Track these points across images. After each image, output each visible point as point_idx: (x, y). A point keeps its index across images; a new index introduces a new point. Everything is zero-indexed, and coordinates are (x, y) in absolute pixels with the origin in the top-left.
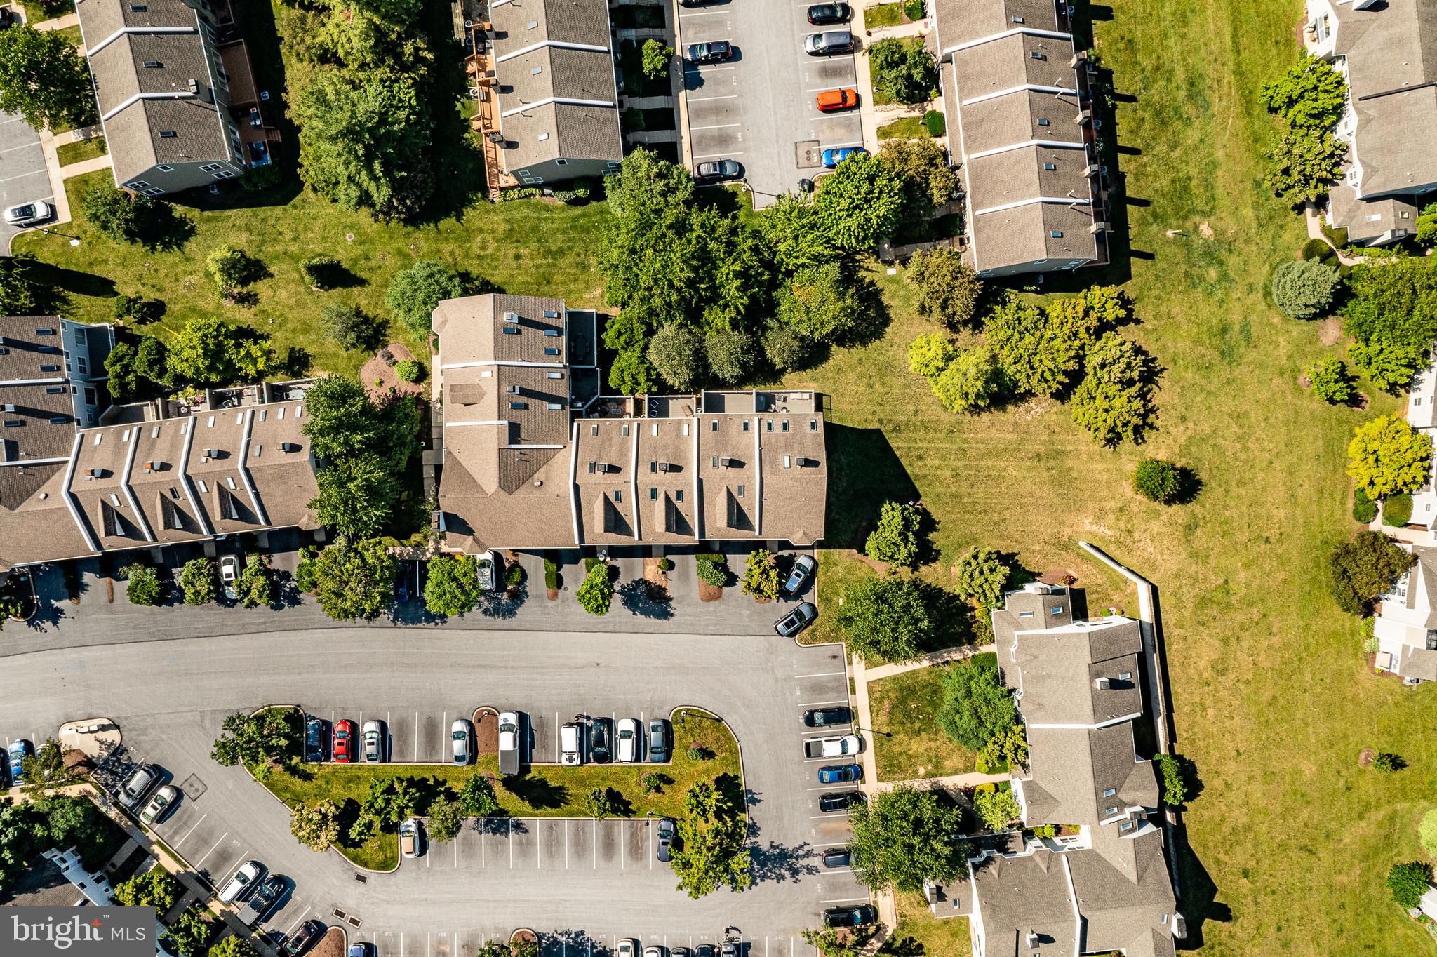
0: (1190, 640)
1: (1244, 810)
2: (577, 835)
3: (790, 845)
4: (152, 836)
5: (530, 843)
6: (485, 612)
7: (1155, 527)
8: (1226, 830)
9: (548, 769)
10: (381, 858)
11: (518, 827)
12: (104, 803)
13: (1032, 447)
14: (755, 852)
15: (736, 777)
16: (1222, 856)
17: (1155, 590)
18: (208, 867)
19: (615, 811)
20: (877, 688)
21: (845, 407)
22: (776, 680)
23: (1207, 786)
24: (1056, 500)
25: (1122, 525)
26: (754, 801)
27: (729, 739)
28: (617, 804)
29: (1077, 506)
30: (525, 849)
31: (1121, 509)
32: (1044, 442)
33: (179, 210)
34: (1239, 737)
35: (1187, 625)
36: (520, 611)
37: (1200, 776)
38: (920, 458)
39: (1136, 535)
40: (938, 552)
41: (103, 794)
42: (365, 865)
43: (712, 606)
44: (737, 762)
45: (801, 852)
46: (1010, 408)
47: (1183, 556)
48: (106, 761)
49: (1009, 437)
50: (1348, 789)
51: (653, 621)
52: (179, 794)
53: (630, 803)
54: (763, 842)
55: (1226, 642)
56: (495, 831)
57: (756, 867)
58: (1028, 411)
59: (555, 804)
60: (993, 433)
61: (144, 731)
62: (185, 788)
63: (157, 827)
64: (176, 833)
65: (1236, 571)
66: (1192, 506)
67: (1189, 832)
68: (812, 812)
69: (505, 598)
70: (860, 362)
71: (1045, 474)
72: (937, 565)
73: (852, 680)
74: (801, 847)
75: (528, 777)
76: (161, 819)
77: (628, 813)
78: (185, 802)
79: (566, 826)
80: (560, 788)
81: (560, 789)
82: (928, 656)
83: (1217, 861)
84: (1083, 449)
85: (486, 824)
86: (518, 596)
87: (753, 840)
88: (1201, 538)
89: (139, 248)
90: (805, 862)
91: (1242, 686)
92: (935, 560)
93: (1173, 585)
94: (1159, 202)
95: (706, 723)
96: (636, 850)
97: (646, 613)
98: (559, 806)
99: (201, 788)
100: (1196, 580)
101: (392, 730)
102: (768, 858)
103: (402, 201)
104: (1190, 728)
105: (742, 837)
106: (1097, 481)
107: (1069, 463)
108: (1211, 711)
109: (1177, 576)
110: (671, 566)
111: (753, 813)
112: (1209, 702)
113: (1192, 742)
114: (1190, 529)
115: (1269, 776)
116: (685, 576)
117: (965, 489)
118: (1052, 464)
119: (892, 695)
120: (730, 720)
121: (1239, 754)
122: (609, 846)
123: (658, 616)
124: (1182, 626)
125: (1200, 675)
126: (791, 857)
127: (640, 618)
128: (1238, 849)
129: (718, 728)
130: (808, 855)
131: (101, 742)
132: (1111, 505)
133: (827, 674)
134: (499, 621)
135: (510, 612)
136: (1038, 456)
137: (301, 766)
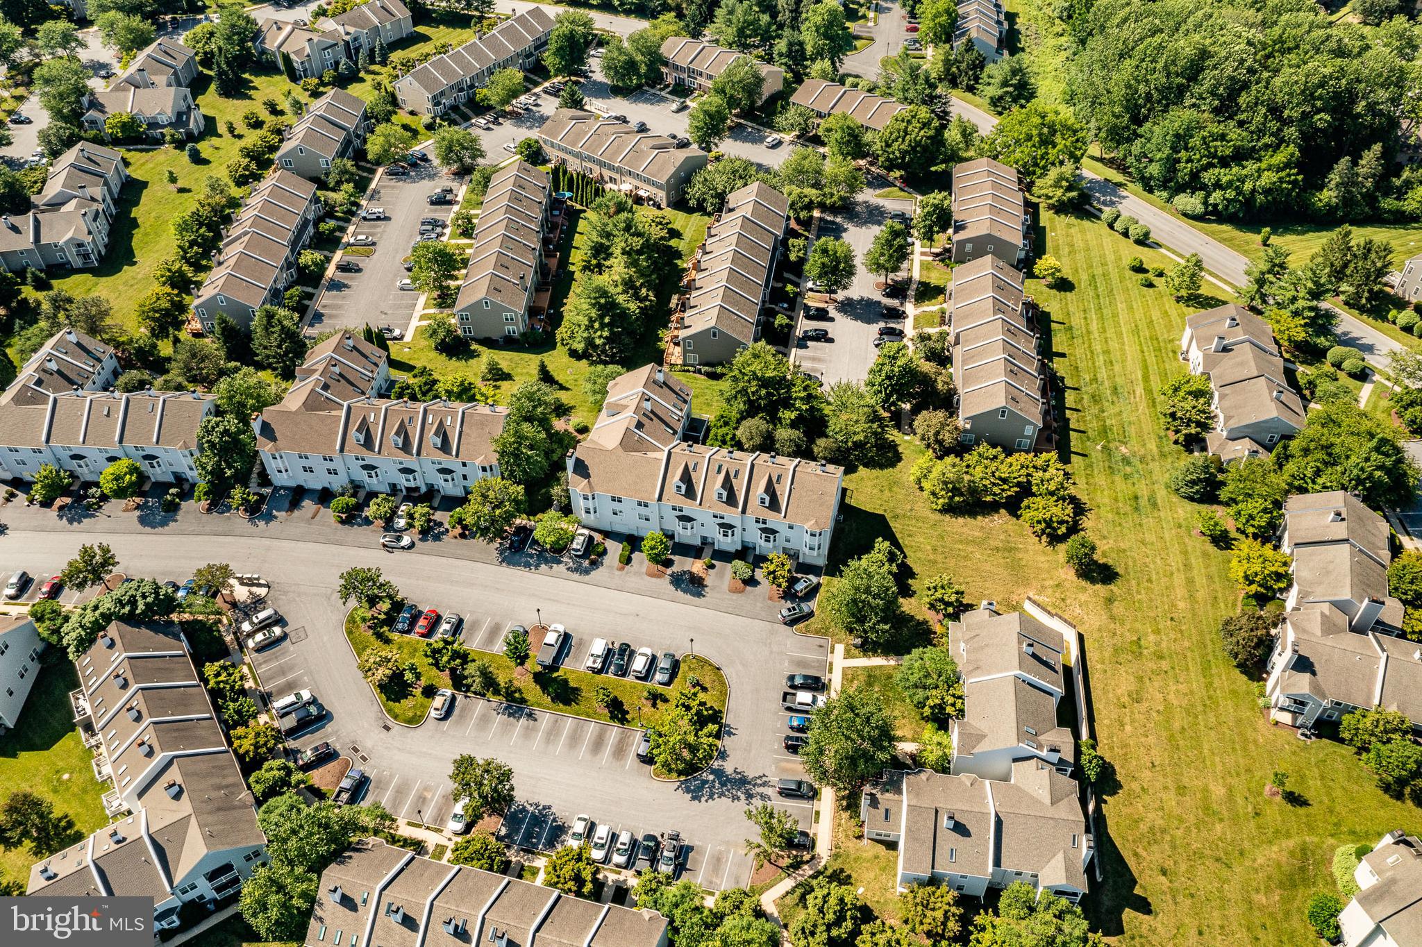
0: (1109, 673)
1: (1160, 813)
2: (575, 731)
3: (751, 774)
4: (247, 659)
5: (535, 730)
6: (568, 569)
7: (1083, 597)
8: (1143, 827)
9: (573, 672)
10: (411, 714)
11: (530, 715)
12: (227, 631)
13: (993, 543)
14: (719, 773)
15: (720, 712)
16: (1140, 850)
17: (1081, 638)
18: (274, 690)
19: (613, 717)
20: (850, 672)
21: (862, 498)
22: (771, 652)
23: (1126, 787)
24: (1009, 578)
25: (1057, 595)
26: (730, 734)
27: (723, 683)
28: (617, 711)
29: (1025, 582)
30: (528, 734)
31: (1057, 586)
32: (1002, 541)
33: (474, 347)
34: (1153, 752)
35: (1107, 662)
36: (593, 573)
37: (1119, 777)
38: (910, 536)
39: (1068, 602)
40: (915, 592)
41: (230, 625)
42: (396, 717)
43: (735, 596)
44: (724, 701)
45: (759, 781)
46: (979, 518)
47: (1104, 617)
48: (246, 607)
49: (977, 534)
50: (1257, 814)
51: (689, 597)
52: (285, 637)
53: (627, 712)
54: (729, 767)
55: (1140, 679)
56: (510, 715)
57: (717, 785)
58: (992, 521)
59: (567, 702)
60: (965, 530)
61: (285, 593)
62: (292, 635)
63: (255, 655)
64: (265, 662)
65: (1146, 634)
66: (1112, 587)
67: (1109, 822)
68: (776, 752)
69: (586, 563)
70: (877, 477)
71: (1002, 561)
72: (912, 600)
73: (831, 664)
74: (760, 777)
75: (555, 675)
76: (260, 649)
77: (623, 720)
78: (286, 643)
79: (569, 723)
80: (576, 689)
81: (576, 691)
82: (895, 658)
83: (1136, 854)
84: (1030, 548)
85: (506, 709)
86: (594, 564)
87: (720, 763)
88: (1118, 608)
89: (443, 357)
90: (760, 790)
91: (1155, 714)
92: (911, 596)
93: (1096, 635)
94: (1090, 433)
95: (707, 668)
96: (620, 751)
97: (685, 591)
98: (570, 705)
99: (303, 636)
100: (1115, 634)
101: (465, 625)
102: (729, 780)
103: (611, 348)
104: (1110, 737)
105: (711, 758)
106: (1039, 569)
107: (1020, 556)
108: (1128, 728)
109: (1099, 630)
110: (712, 567)
111: (727, 742)
112: (1127, 720)
113: (1112, 749)
114: (1109, 601)
115: (1181, 790)
116: (721, 575)
117: (940, 558)
118: (1007, 554)
119: (862, 678)
120: (726, 671)
121: (1154, 766)
122: (598, 744)
123: (693, 595)
124: (1103, 663)
125: (1118, 699)
126: (749, 783)
127: (680, 593)
128: (1155, 848)
129: (716, 674)
130: (764, 784)
131: (251, 593)
132: (1049, 583)
133: (813, 656)
134: (576, 576)
135: (587, 572)
136: (997, 549)
137: (387, 633)
